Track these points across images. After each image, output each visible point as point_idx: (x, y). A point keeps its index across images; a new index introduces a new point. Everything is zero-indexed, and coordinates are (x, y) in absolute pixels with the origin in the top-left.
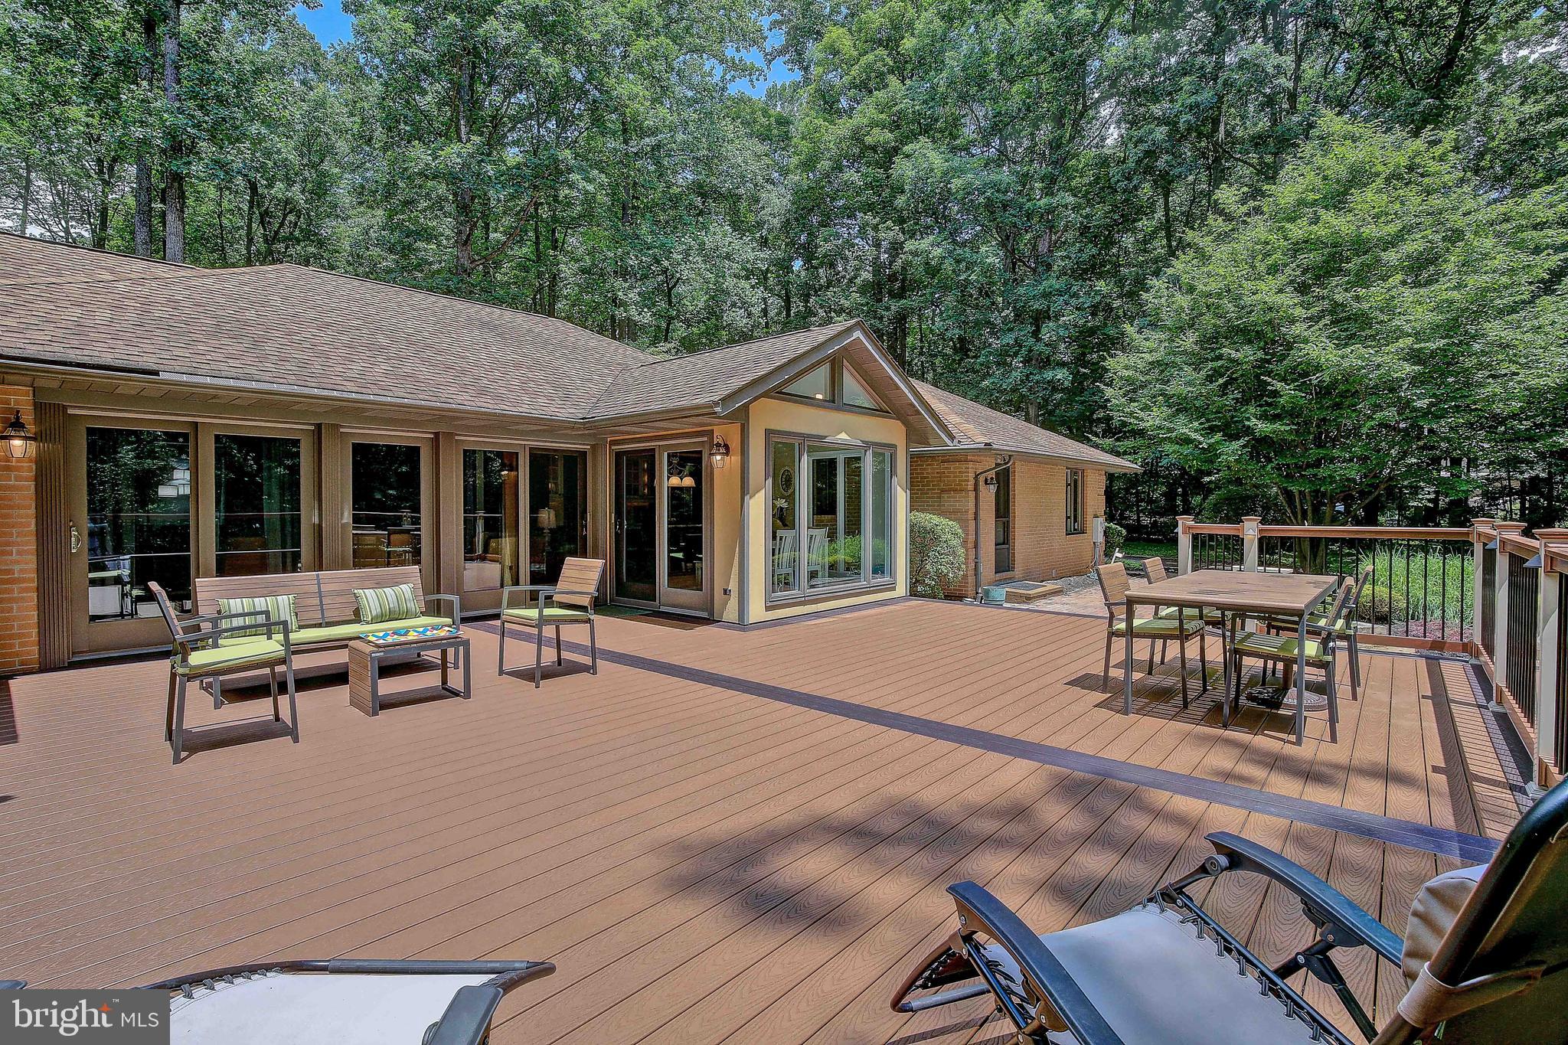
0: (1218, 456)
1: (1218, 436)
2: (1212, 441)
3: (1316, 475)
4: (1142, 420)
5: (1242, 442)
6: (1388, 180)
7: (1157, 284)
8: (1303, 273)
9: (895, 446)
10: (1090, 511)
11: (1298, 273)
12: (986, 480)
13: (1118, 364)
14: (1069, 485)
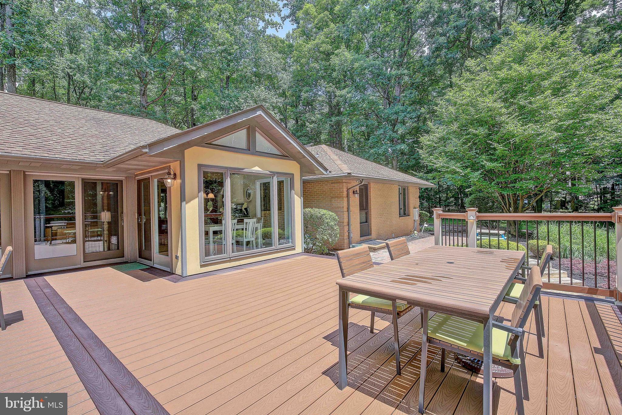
0: (469, 179)
1: (469, 170)
2: (466, 172)
3: (514, 186)
4: (435, 164)
5: (479, 172)
6: (543, 49)
7: (441, 102)
8: (505, 94)
9: (293, 174)
10: (411, 206)
11: (503, 94)
12: (354, 192)
13: (425, 139)
14: (401, 194)
